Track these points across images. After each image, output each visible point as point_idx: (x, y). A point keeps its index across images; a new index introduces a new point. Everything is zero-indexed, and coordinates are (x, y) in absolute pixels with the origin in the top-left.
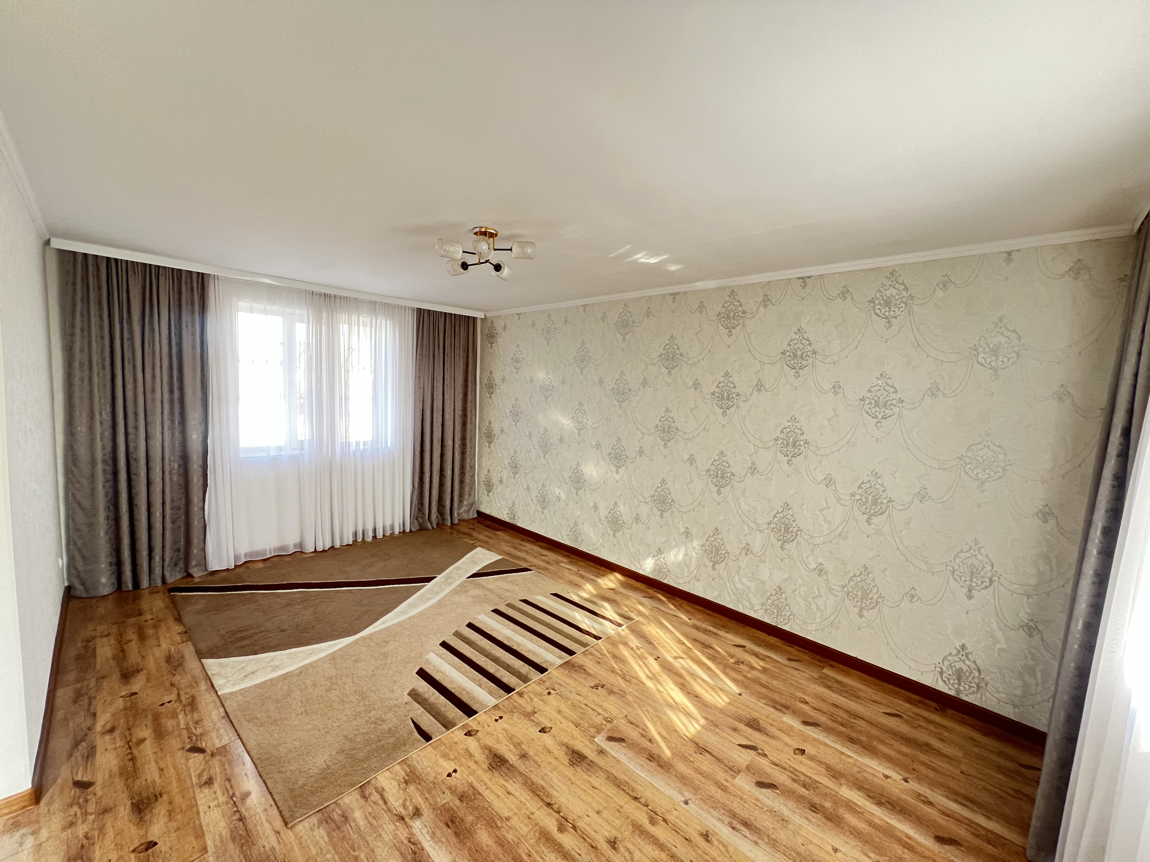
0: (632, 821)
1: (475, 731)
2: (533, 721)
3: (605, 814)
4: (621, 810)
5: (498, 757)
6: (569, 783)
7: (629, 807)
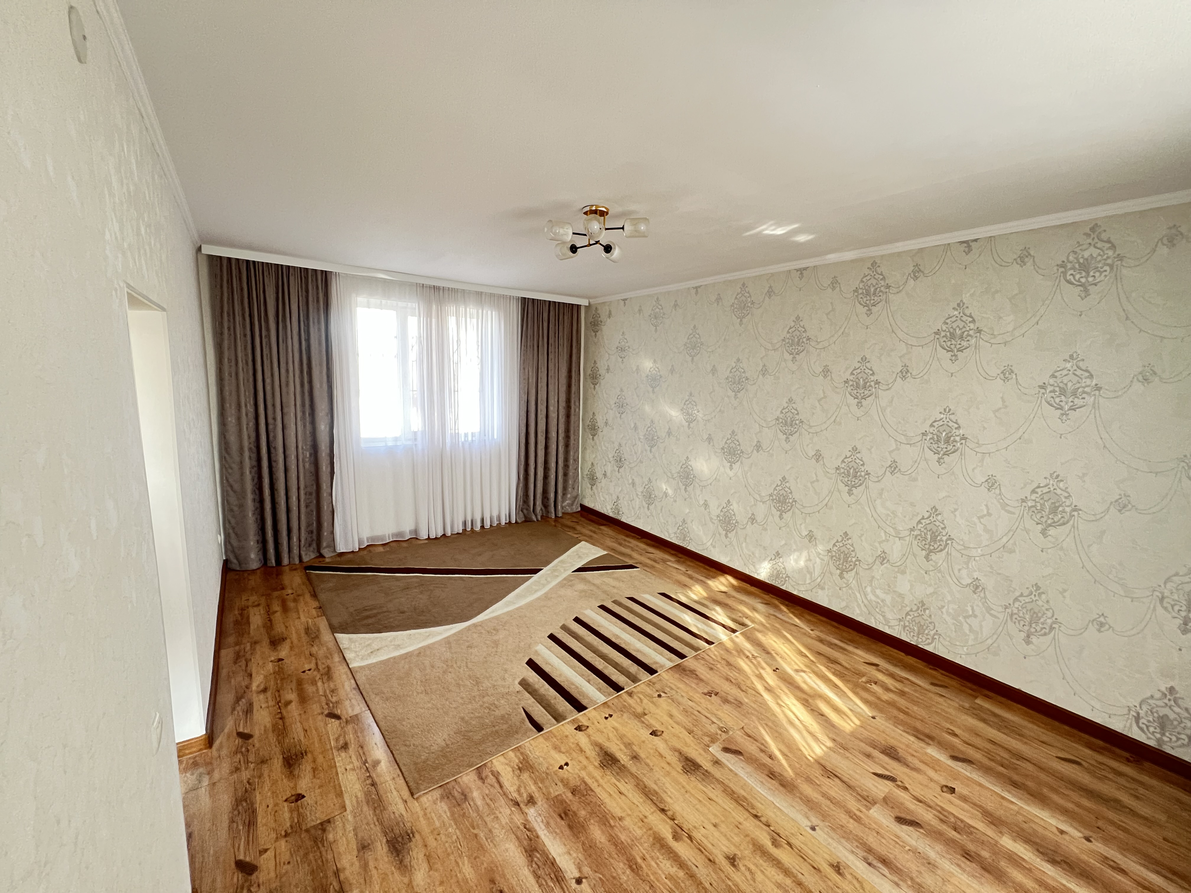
0: (752, 839)
1: (585, 726)
2: (643, 722)
3: (723, 827)
4: (739, 826)
5: (608, 755)
6: (683, 791)
7: (748, 825)
